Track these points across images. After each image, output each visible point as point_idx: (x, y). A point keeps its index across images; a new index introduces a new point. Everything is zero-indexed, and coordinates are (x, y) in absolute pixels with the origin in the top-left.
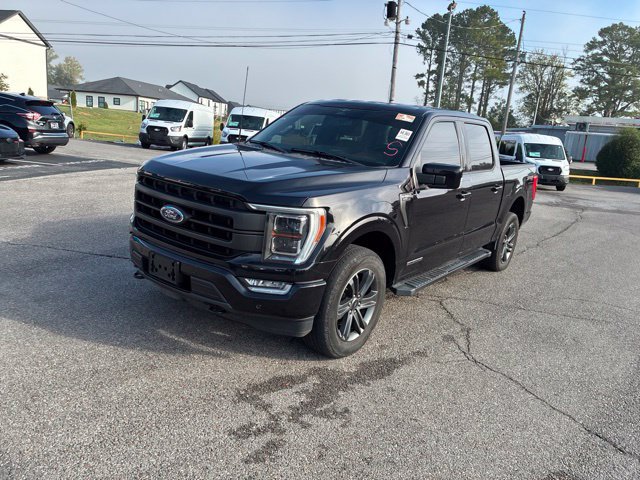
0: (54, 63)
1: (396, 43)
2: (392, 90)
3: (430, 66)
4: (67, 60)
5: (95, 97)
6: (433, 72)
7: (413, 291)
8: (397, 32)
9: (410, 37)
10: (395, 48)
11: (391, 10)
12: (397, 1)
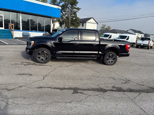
7: (59, 58)
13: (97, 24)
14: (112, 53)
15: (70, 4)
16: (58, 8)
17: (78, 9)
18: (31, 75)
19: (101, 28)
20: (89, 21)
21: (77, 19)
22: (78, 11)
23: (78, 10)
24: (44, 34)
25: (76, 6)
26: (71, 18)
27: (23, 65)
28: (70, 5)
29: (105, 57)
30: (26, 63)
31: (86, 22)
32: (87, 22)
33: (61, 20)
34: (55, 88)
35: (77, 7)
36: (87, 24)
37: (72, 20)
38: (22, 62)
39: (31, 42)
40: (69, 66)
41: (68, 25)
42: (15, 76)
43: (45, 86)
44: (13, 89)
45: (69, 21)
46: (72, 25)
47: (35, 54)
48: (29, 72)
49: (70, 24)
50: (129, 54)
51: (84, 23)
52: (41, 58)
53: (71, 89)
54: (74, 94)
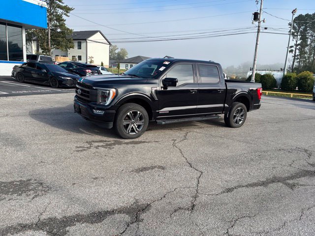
0: (117, 51)
1: (258, 32)
2: (255, 55)
3: (297, 42)
4: (122, 50)
5: (129, 65)
6: (299, 45)
7: (163, 123)
8: (259, 27)
9: (266, 28)
10: (258, 34)
11: (256, 16)
12: (259, 12)
13: (110, 44)
14: (241, 104)
16: (40, 5)
17: (67, 9)
20: (92, 38)
22: (68, 14)
23: (67, 12)
25: (62, 3)
26: (51, 29)
29: (231, 114)
30: (97, 142)
31: (86, 40)
32: (89, 39)
34: (251, 185)
35: (63, 5)
36: (90, 44)
37: (54, 34)
38: (87, 142)
39: (108, 92)
40: (185, 136)
41: (45, 44)
42: (137, 177)
43: (231, 185)
44: (194, 206)
45: (48, 35)
46: (55, 46)
47: (119, 118)
48: (148, 163)
49: (50, 42)
50: (260, 105)
51: (82, 41)
52: (130, 127)
53: (273, 182)
54: (296, 190)
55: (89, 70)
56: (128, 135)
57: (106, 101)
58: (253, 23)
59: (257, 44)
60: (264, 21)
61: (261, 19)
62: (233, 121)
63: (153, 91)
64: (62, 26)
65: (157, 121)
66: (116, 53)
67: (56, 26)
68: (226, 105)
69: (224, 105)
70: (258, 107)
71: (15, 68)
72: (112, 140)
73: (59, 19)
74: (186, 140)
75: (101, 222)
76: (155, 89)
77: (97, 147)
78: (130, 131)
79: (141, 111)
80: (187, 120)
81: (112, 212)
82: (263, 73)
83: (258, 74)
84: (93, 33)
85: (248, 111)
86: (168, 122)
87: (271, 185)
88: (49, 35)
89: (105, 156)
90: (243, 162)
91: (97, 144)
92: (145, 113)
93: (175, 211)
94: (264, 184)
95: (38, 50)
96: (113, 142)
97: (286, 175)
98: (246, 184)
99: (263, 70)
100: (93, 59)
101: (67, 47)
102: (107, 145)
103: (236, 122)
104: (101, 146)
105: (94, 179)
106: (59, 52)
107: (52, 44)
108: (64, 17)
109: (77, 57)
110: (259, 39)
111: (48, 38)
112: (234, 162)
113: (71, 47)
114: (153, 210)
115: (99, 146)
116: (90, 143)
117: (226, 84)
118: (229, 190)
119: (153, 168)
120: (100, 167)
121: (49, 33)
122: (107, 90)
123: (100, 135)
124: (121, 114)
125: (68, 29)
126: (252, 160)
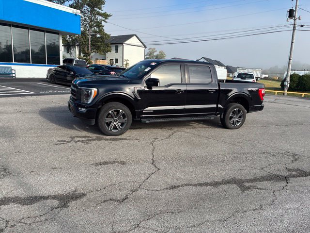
0: (155, 54)
2: (290, 57)
4: (160, 52)
7: (147, 122)
8: (294, 24)
9: (302, 26)
10: (293, 32)
11: (291, 14)
12: (294, 9)
13: (145, 47)
14: (239, 105)
15: (88, 5)
16: (74, 13)
17: (106, 16)
18: (123, 163)
19: (147, 55)
20: (128, 42)
21: (104, 37)
22: (106, 20)
23: (106, 19)
24: (50, 69)
25: (102, 10)
26: (91, 35)
27: (80, 143)
28: (88, 7)
29: (227, 115)
30: (80, 137)
31: (122, 44)
32: (125, 43)
33: (69, 39)
34: (201, 185)
35: (102, 12)
36: (126, 48)
37: (94, 39)
38: (71, 137)
39: (90, 91)
40: (170, 136)
41: (86, 49)
42: (93, 169)
43: (179, 183)
44: (126, 198)
45: (88, 40)
46: (95, 50)
47: (100, 116)
48: (112, 158)
49: (90, 47)
50: (263, 107)
51: (119, 45)
52: (113, 124)
53: (228, 182)
54: (246, 192)
55: (114, 72)
56: (110, 132)
57: (88, 100)
58: (287, 21)
59: (292, 42)
60: (299, 19)
61: (297, 16)
62: (229, 122)
63: (136, 90)
64: (101, 31)
65: (142, 120)
66: (154, 56)
67: (95, 32)
68: (219, 106)
69: (217, 106)
70: (261, 108)
71: (50, 71)
72: (95, 136)
73: (99, 25)
74: (168, 139)
75: (32, 204)
76: (138, 88)
77: (76, 142)
78: (112, 128)
79: (123, 109)
80: (174, 119)
81: (47, 198)
82: (302, 73)
83: (296, 75)
84: (129, 37)
85: (248, 113)
86: (152, 121)
87: (223, 186)
88: (90, 41)
89: (78, 149)
90: (211, 163)
91: (79, 139)
92: (128, 112)
93: (105, 201)
94: (216, 184)
95: (80, 54)
96: (94, 138)
97: (249, 178)
98: (196, 183)
99: (302, 70)
100: (128, 62)
101: (105, 52)
102: (87, 140)
103: (233, 123)
104: (80, 141)
105: (53, 169)
106: (98, 55)
107: (92, 49)
108: (103, 23)
109: (114, 60)
110: (295, 37)
111: (88, 43)
112: (202, 162)
113: (108, 51)
114: (84, 199)
115: (79, 141)
116: (72, 138)
117: (219, 84)
118: (173, 187)
119: (114, 162)
120: (66, 159)
121: (90, 39)
122: (89, 90)
123: (87, 131)
124: (102, 112)
125: (106, 34)
126: (223, 161)
